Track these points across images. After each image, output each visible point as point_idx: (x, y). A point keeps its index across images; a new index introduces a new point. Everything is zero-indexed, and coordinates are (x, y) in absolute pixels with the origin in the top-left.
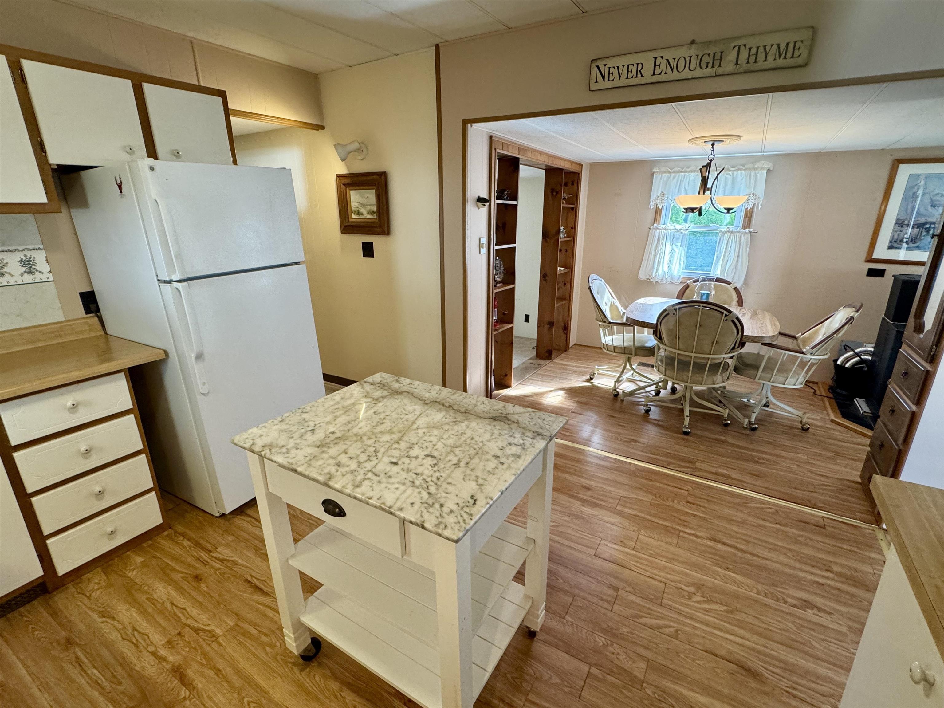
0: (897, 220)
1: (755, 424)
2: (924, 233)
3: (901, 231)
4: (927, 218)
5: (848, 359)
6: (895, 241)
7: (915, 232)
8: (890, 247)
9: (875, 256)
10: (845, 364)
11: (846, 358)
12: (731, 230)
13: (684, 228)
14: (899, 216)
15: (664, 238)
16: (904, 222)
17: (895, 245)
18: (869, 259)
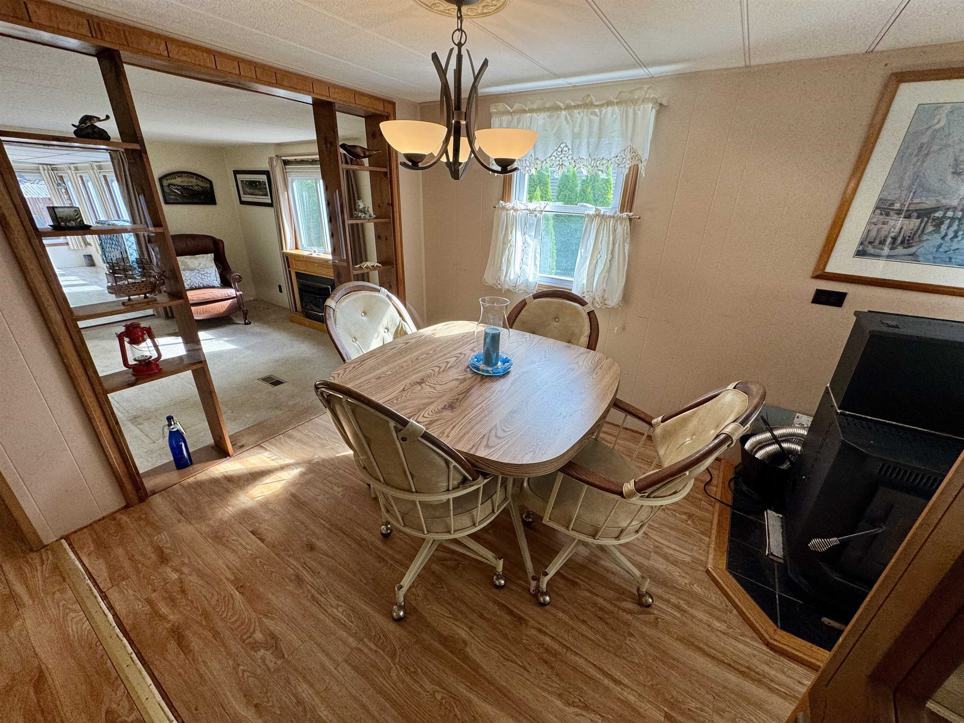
0: (881, 200)
1: (546, 594)
2: (930, 228)
3: (884, 223)
4: (940, 198)
5: (761, 445)
6: (870, 243)
7: (911, 226)
8: (861, 253)
9: (831, 268)
10: (756, 452)
11: (759, 442)
12: (602, 213)
13: (539, 209)
14: (886, 193)
15: (513, 224)
16: (892, 204)
17: (870, 250)
18: (819, 273)
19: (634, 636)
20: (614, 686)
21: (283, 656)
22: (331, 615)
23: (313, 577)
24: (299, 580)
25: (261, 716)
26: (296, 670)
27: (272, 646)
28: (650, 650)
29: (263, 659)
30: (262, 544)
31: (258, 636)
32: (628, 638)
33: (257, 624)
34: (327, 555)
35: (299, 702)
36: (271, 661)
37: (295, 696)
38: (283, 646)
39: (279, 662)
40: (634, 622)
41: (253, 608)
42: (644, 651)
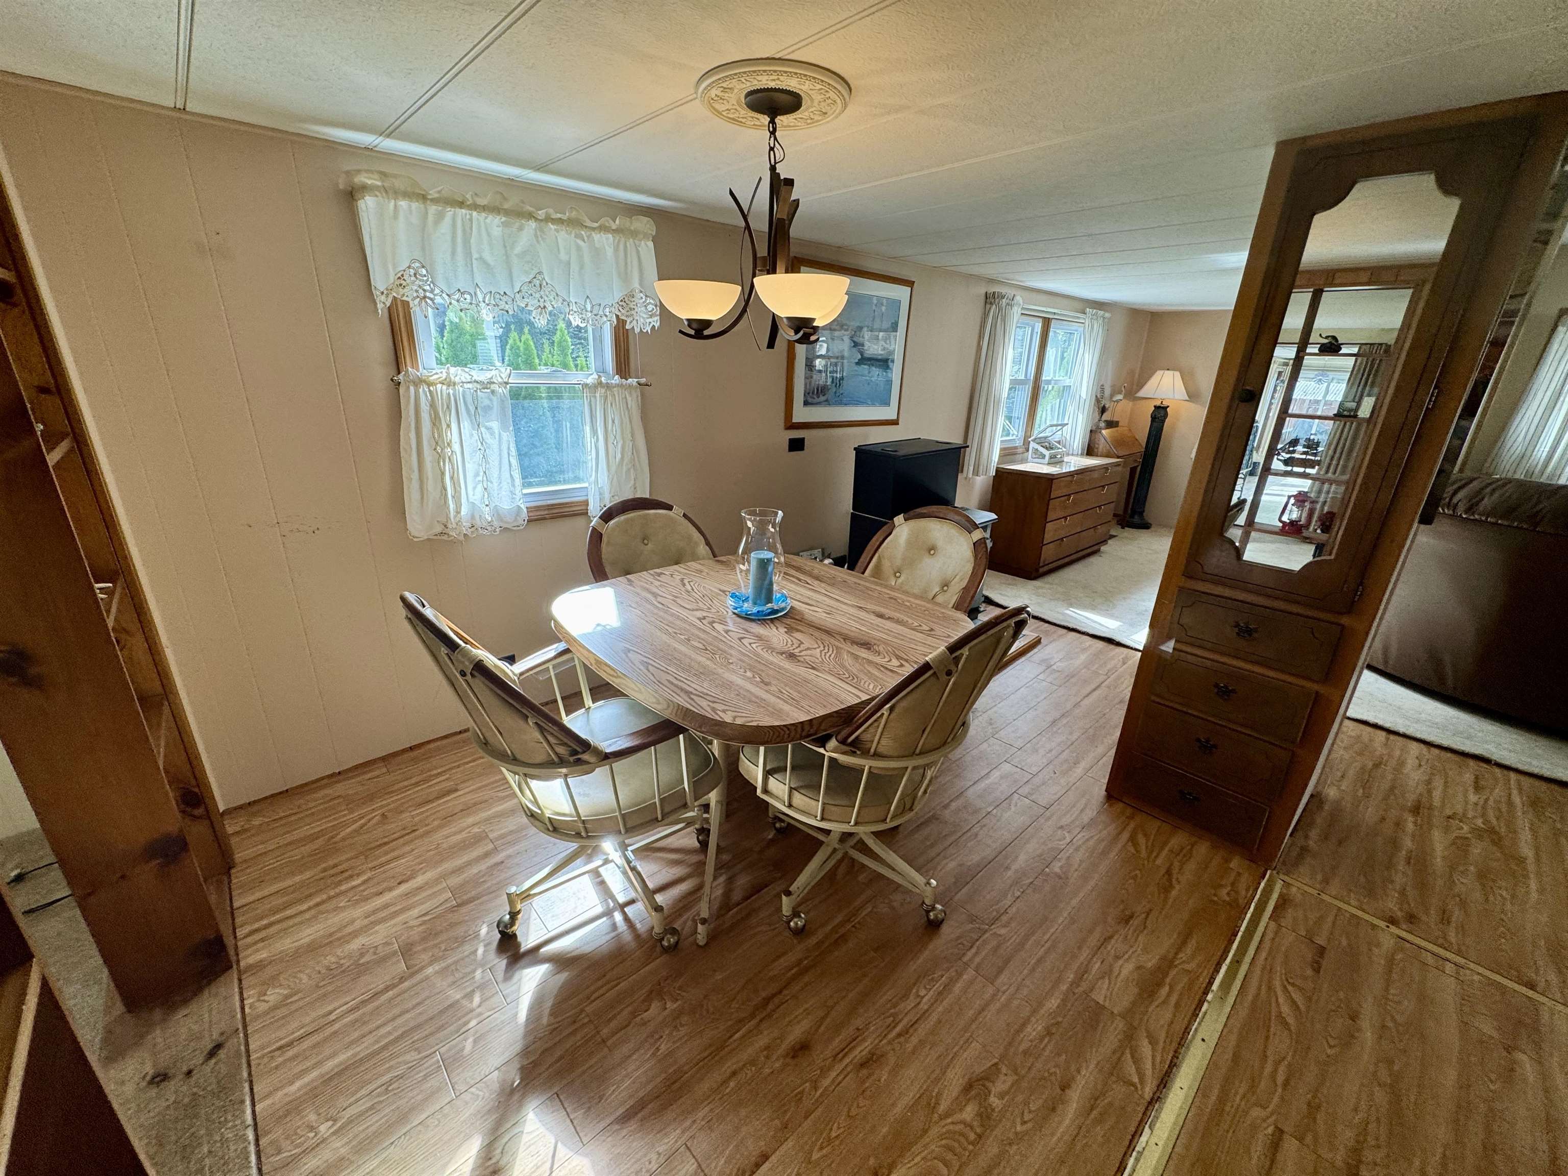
0: (807, 359)
3: (811, 377)
6: (808, 394)
8: (806, 403)
9: (795, 419)
14: (808, 353)
15: (449, 411)
17: (810, 400)
18: (789, 424)
21: (996, 1064)
22: (932, 1004)
23: (864, 1040)
24: (871, 1061)
25: (1073, 1078)
26: (1010, 1044)
27: (984, 1085)
29: (1001, 1096)
30: (773, 1159)
31: (969, 1113)
33: (950, 1120)
34: (823, 1018)
35: (1049, 1033)
36: (1004, 1081)
37: (1041, 1039)
38: (979, 1069)
39: (1004, 1070)
41: (922, 1136)
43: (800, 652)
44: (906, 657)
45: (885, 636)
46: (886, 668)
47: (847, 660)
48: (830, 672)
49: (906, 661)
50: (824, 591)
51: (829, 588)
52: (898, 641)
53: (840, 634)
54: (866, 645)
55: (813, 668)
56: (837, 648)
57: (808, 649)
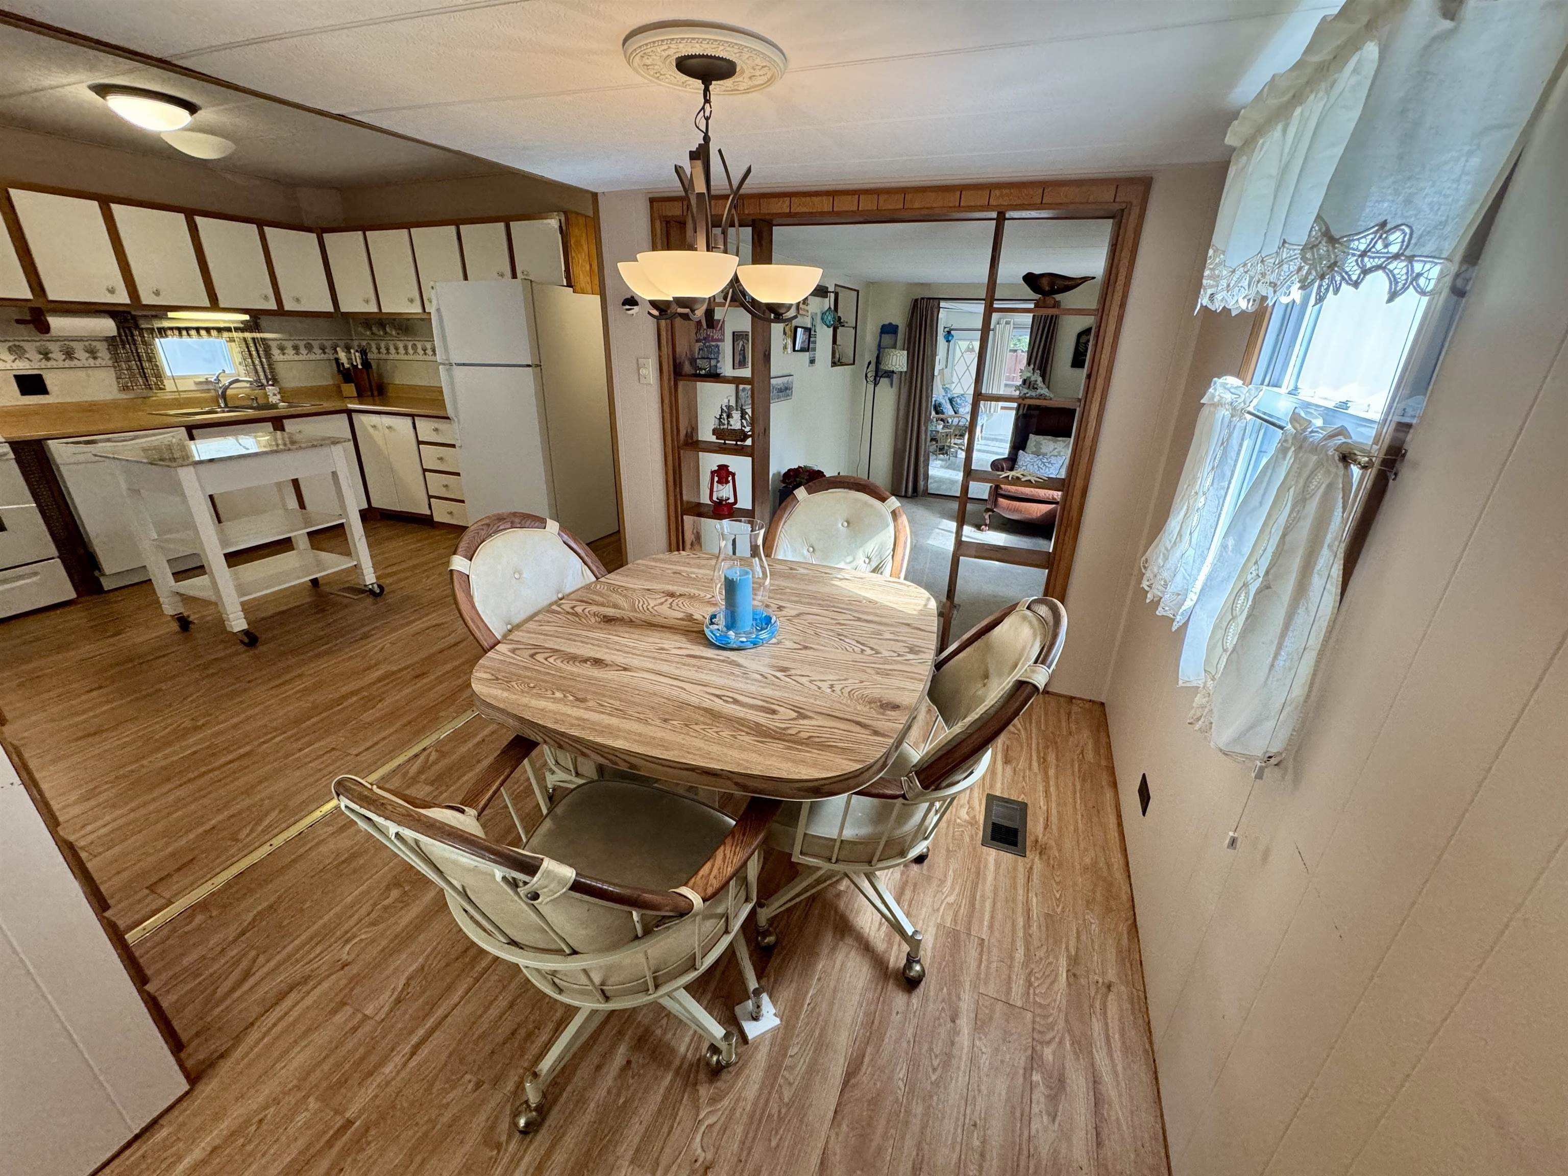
19: (476, 1089)
20: (413, 1043)
28: (446, 1118)
32: (474, 1079)
40: (498, 1096)
42: (448, 1104)
43: (666, 600)
44: (568, 616)
45: (590, 634)
46: (586, 602)
47: (622, 602)
48: (634, 590)
49: (568, 613)
50: (687, 686)
51: (684, 696)
52: (574, 631)
53: (637, 626)
54: (608, 620)
55: (649, 590)
56: (636, 611)
57: (662, 604)
